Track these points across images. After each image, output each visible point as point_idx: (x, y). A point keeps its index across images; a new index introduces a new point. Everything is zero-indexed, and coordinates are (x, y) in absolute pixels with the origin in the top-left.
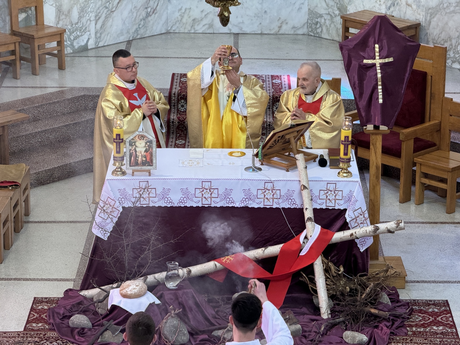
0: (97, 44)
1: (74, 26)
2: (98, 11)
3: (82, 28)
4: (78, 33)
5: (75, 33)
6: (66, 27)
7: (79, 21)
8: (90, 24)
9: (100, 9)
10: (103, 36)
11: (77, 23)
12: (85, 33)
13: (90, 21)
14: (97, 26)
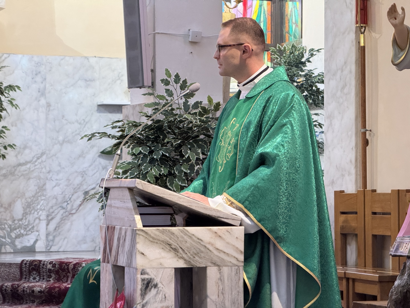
0: (48, 248)
1: (16, 222)
2: (51, 210)
3: (28, 227)
4: (22, 231)
5: (18, 230)
6: (5, 221)
7: (24, 218)
8: (39, 223)
9: (54, 208)
10: (57, 239)
11: (21, 220)
12: (32, 232)
13: (40, 220)
14: (49, 227)
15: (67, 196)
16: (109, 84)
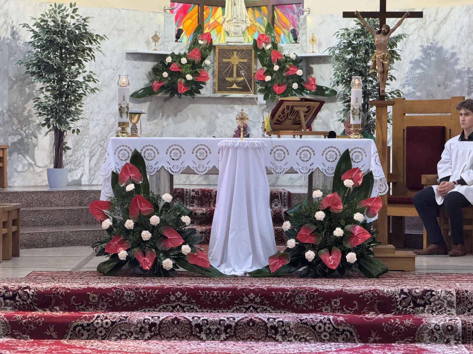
0: (91, 182)
1: (68, 158)
2: (93, 148)
3: (76, 162)
4: (72, 166)
5: (69, 165)
7: (73, 154)
8: (84, 159)
9: (95, 145)
10: (97, 173)
11: (71, 156)
12: (79, 167)
13: (85, 156)
14: (91, 163)
15: (104, 135)
16: (134, 35)
